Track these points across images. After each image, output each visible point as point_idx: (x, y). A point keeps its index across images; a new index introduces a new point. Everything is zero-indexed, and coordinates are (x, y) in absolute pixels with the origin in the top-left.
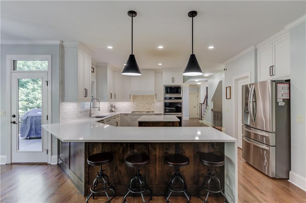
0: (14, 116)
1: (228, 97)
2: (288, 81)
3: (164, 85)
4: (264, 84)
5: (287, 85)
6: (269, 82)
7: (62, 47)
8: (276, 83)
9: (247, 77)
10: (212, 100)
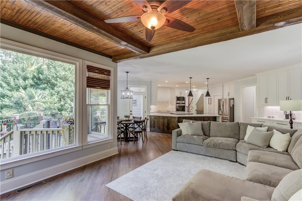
0: (131, 111)
1: (210, 103)
2: (233, 99)
3: (176, 97)
4: (226, 100)
5: (233, 100)
6: (228, 99)
7: (151, 82)
8: (230, 99)
9: (219, 95)
10: (196, 104)
